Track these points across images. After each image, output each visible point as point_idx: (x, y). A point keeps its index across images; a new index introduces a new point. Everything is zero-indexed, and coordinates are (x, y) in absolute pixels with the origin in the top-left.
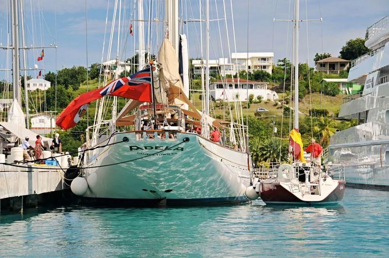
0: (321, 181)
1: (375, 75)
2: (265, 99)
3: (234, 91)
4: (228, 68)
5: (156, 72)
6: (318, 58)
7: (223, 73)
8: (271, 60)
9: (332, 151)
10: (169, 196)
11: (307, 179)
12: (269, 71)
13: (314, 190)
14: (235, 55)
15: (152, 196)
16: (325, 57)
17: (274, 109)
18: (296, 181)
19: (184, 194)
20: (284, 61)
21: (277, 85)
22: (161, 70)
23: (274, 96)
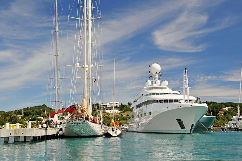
0: (117, 131)
1: (135, 107)
2: (117, 112)
3: (110, 111)
4: (109, 105)
5: (76, 106)
6: (128, 103)
7: (108, 107)
8: (119, 104)
9: (128, 124)
10: (81, 135)
11: (114, 131)
12: (118, 106)
13: (116, 133)
14: (110, 103)
15: (77, 135)
16: (130, 103)
17: (119, 115)
18: (112, 131)
19: (87, 135)
20: (121, 104)
21: (119, 109)
22: (78, 105)
23: (119, 112)
